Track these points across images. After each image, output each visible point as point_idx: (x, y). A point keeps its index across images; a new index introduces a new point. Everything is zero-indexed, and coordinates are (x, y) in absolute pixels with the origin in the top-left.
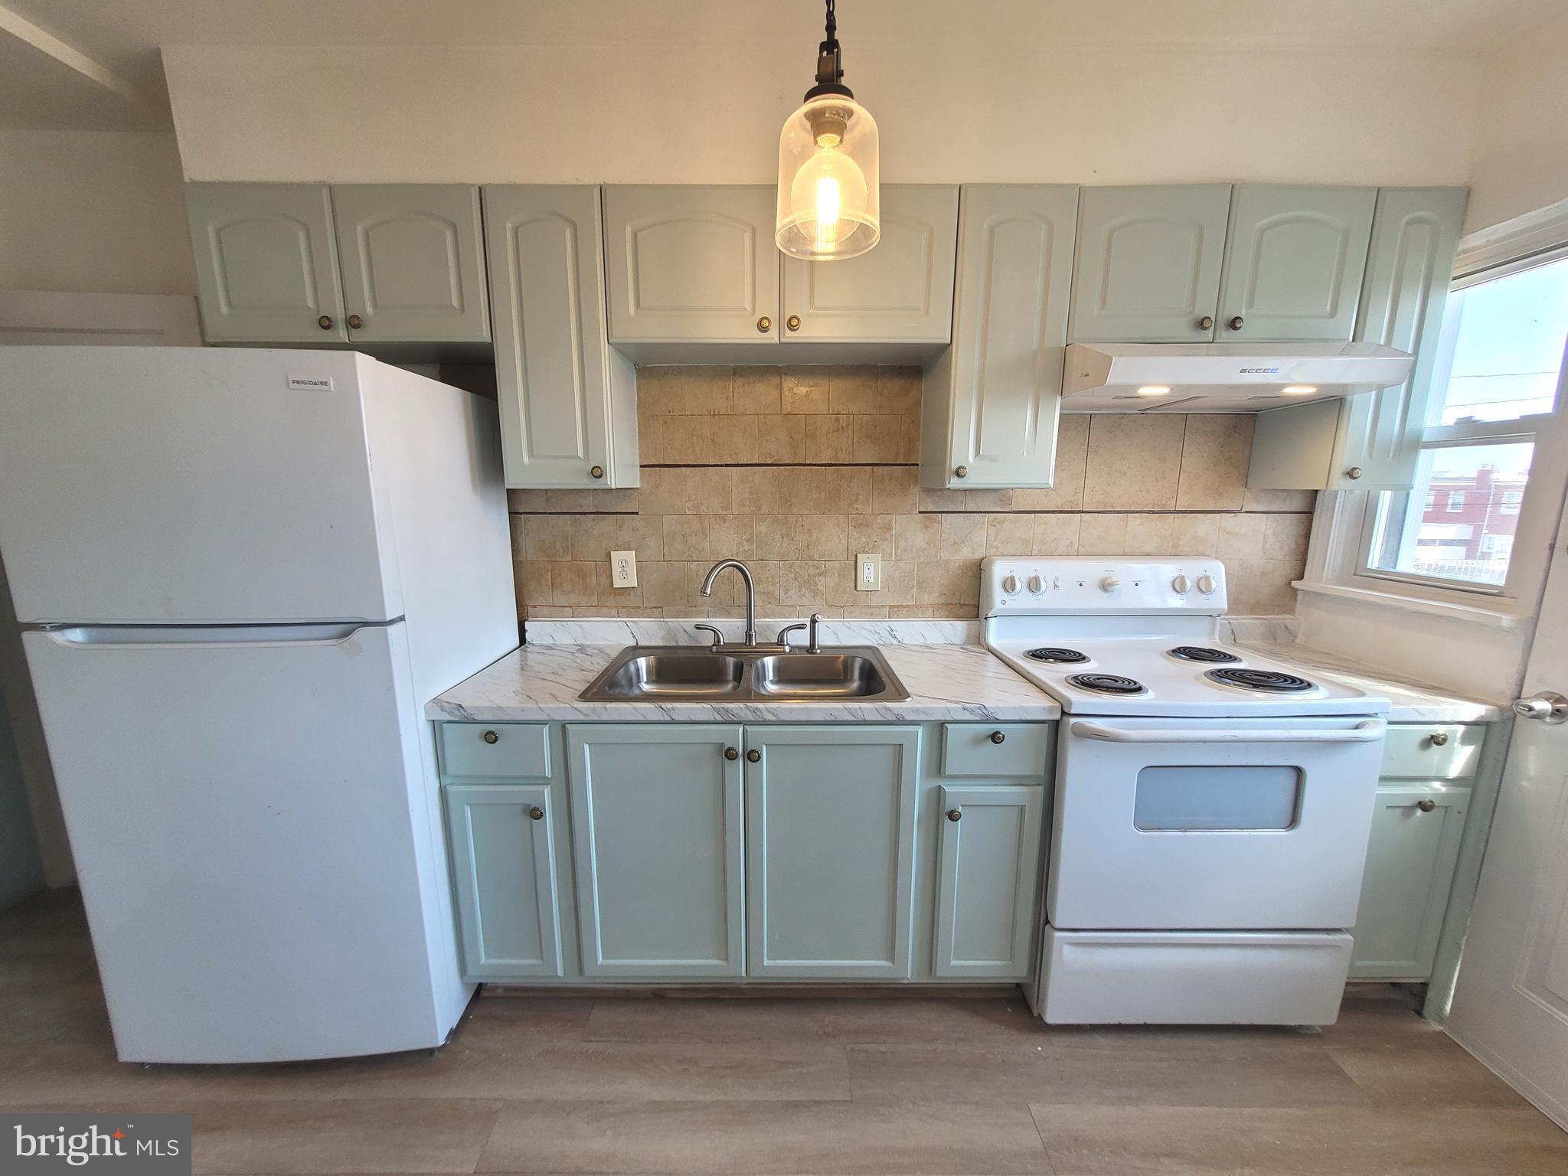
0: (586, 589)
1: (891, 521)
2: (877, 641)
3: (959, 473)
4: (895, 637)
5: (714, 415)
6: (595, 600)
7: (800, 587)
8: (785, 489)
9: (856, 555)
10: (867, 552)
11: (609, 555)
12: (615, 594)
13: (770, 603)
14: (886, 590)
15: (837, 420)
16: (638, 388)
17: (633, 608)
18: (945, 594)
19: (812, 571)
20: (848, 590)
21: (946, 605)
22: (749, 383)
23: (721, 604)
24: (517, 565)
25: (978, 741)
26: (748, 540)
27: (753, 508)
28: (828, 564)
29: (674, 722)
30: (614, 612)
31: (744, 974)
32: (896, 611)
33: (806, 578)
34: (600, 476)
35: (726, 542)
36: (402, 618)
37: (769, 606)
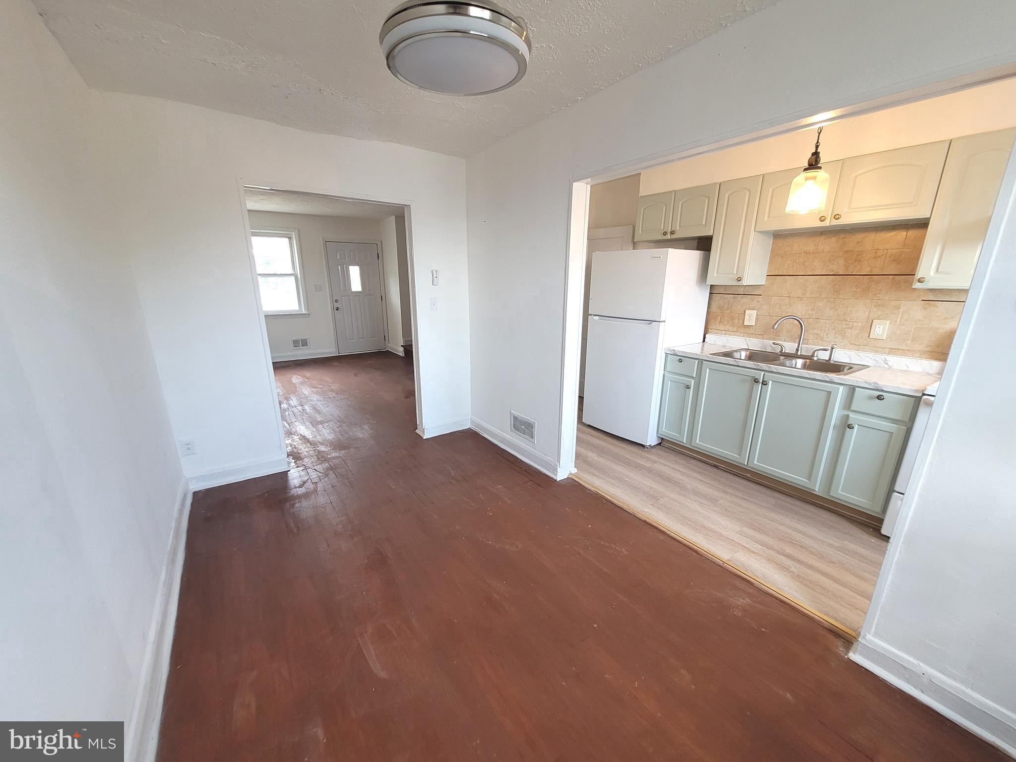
0: (733, 324)
1: (901, 304)
2: (875, 364)
3: (920, 281)
4: (887, 364)
5: (807, 253)
6: (735, 329)
7: (836, 333)
8: (837, 287)
9: (873, 321)
10: (880, 319)
11: (745, 311)
12: (744, 327)
13: (817, 339)
14: (889, 339)
15: (876, 253)
16: (773, 243)
17: (751, 334)
18: (931, 346)
19: (844, 326)
20: (864, 337)
21: (930, 352)
22: (828, 238)
23: (792, 336)
24: (708, 313)
25: (871, 398)
26: (812, 309)
27: (817, 295)
28: (855, 324)
29: (738, 366)
30: (742, 334)
31: (746, 464)
32: (892, 351)
33: (840, 329)
34: (740, 280)
35: (800, 309)
36: (664, 321)
37: (817, 340)
